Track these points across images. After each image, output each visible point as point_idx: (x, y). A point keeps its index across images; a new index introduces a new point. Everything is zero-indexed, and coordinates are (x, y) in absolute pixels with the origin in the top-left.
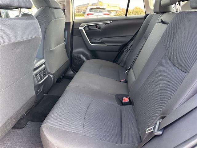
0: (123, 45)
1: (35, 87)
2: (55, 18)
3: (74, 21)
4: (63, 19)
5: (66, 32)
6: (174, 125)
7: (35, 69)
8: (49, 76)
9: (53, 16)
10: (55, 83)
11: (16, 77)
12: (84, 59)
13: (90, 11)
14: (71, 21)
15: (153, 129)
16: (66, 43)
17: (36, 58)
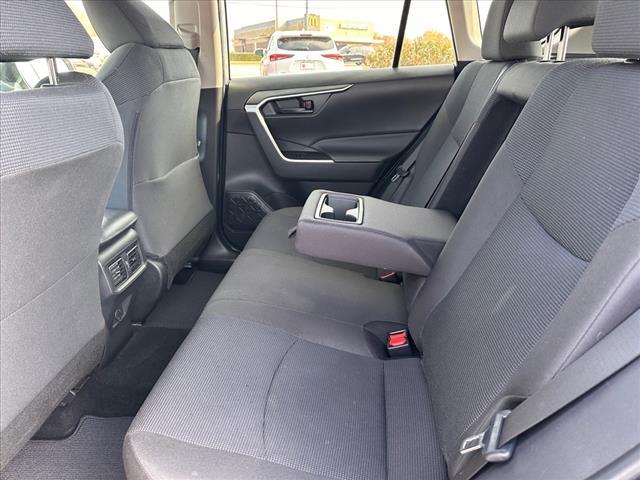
0: (385, 162)
1: (105, 303)
2: (165, 79)
3: (227, 87)
4: (190, 82)
5: (205, 123)
6: (547, 428)
7: (103, 247)
8: (149, 265)
9: (159, 74)
10: (169, 287)
11: (43, 277)
12: (263, 205)
13: (280, 47)
14: (220, 85)
15: (483, 442)
16: (203, 157)
17: (107, 208)
